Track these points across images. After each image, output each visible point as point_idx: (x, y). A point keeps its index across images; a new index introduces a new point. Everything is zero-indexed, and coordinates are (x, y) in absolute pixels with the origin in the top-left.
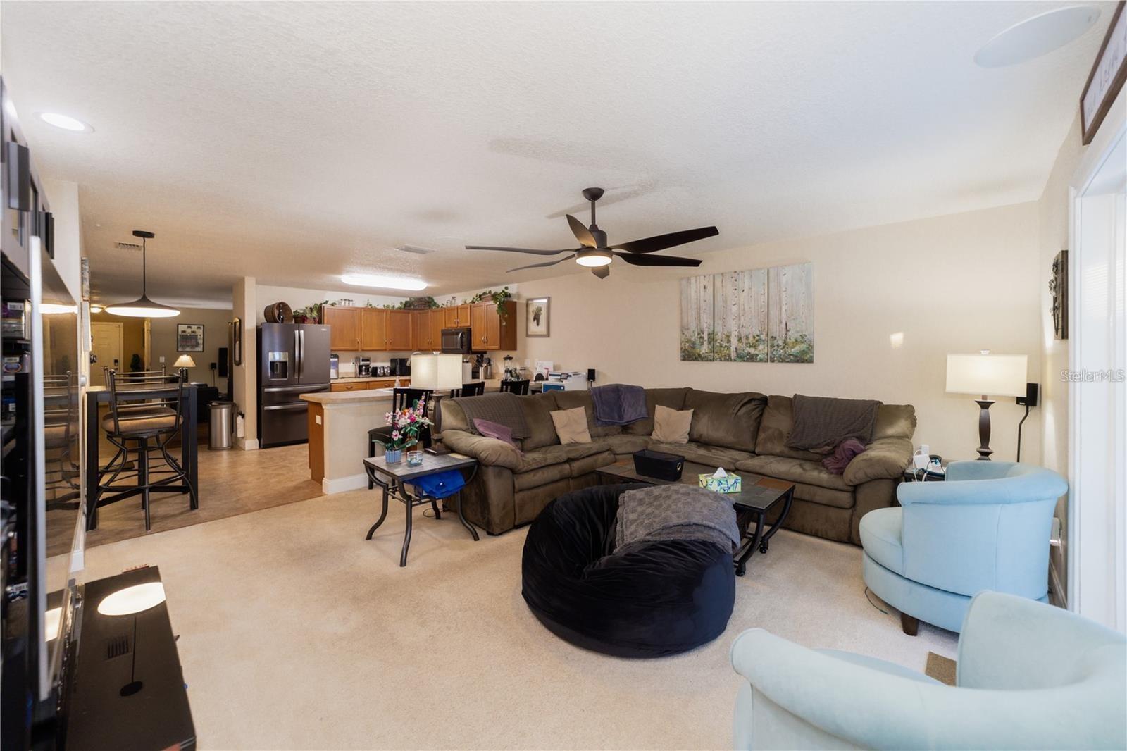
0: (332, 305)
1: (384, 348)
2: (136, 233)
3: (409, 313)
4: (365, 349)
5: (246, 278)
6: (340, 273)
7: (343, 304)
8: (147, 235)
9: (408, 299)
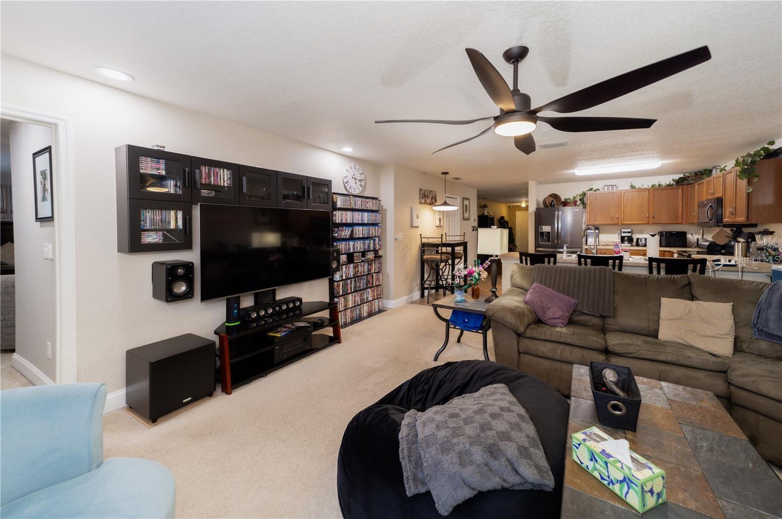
0: (595, 191)
1: (645, 222)
2: (443, 173)
3: (679, 188)
4: (624, 223)
5: (529, 182)
6: (574, 169)
7: (606, 189)
8: (447, 173)
9: (682, 176)
